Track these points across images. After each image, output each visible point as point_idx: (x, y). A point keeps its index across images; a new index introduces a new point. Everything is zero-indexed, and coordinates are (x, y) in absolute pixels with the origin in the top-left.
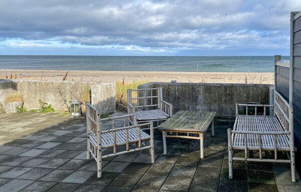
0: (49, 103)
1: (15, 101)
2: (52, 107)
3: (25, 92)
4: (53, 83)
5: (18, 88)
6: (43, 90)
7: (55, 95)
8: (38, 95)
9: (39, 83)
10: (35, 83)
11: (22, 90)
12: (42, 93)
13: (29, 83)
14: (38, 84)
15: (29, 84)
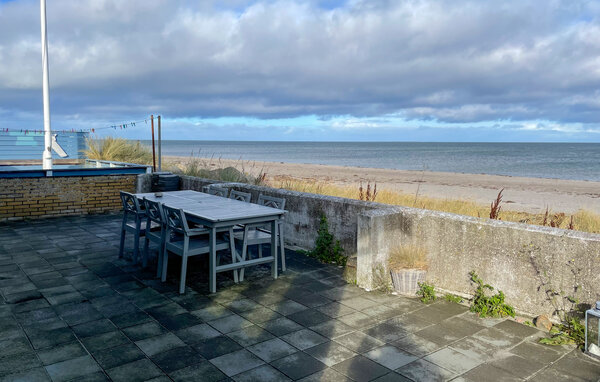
0: (498, 287)
1: (412, 267)
2: (506, 302)
3: (430, 243)
4: (509, 231)
5: (414, 230)
6: (479, 247)
7: (516, 266)
8: (465, 259)
9: (469, 226)
10: (459, 225)
11: (423, 237)
12: (477, 253)
13: (442, 222)
14: (464, 228)
15: (442, 224)
